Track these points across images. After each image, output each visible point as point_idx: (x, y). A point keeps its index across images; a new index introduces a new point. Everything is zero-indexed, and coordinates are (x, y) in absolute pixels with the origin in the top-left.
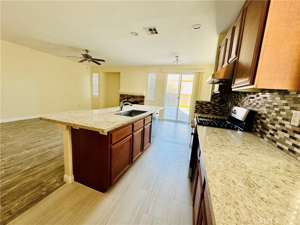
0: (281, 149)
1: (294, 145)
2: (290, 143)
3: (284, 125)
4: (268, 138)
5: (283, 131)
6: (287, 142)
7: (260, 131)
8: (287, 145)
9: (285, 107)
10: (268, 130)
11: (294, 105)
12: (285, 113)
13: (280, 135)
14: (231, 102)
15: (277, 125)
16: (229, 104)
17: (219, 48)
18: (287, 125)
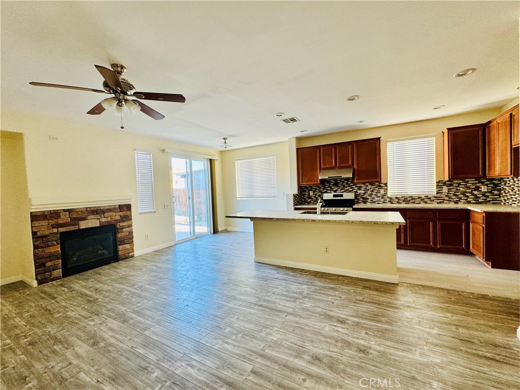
0: (380, 203)
1: (384, 200)
3: (377, 195)
4: (370, 202)
5: (377, 197)
7: (362, 201)
8: (381, 201)
9: (375, 189)
10: (369, 199)
11: (379, 188)
12: (376, 191)
13: (376, 199)
14: (314, 192)
15: (373, 196)
16: (309, 194)
17: (297, 149)
18: (379, 195)
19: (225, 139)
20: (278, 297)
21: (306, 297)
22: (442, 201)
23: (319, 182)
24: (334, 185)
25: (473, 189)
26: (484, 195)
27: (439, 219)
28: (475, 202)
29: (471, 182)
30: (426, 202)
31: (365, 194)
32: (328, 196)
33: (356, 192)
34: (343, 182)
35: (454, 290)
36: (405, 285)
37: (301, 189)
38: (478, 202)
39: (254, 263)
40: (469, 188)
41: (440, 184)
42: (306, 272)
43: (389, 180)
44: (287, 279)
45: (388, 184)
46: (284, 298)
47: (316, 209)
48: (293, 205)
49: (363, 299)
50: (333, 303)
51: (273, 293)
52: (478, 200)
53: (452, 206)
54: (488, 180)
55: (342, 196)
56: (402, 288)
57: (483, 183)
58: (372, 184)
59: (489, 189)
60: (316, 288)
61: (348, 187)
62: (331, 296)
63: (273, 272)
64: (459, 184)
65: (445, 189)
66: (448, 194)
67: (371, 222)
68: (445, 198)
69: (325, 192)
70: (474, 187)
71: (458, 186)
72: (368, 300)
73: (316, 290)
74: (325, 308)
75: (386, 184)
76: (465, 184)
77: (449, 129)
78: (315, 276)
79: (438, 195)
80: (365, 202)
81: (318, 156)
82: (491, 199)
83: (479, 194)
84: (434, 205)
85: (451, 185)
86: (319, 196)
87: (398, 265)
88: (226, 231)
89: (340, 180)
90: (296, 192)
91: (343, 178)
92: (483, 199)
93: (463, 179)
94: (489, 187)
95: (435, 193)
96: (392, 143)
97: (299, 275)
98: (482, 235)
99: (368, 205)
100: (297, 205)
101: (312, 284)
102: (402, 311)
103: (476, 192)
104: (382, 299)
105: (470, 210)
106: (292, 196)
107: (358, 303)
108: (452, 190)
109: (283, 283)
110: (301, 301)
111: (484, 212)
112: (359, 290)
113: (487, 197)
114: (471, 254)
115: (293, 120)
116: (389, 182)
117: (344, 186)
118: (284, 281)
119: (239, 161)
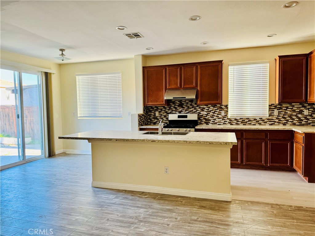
0: (220, 124)
1: (224, 121)
2: (223, 121)
3: (218, 116)
4: (212, 123)
5: (218, 118)
6: (221, 121)
7: (205, 122)
8: (222, 122)
9: (217, 110)
10: (211, 120)
11: (221, 109)
12: (217, 112)
13: (218, 120)
14: (159, 112)
15: (215, 118)
16: (155, 114)
17: (143, 67)
18: (220, 116)
19: (62, 50)
20: (112, 223)
21: (141, 221)
22: (273, 123)
23: (164, 102)
24: (179, 106)
25: (298, 113)
26: (306, 118)
27: (270, 140)
28: (299, 124)
29: (296, 106)
30: (260, 124)
31: (207, 115)
32: (173, 117)
33: (199, 113)
34: (187, 103)
35: (277, 205)
36: (237, 202)
37: (147, 109)
38: (301, 124)
39: (91, 189)
40: (294, 111)
41: (272, 107)
42: (146, 195)
43: (229, 102)
44: (124, 204)
45: (229, 106)
46: (119, 224)
47: (157, 129)
48: (137, 125)
49: (198, 218)
50: (168, 225)
51: (108, 220)
52: (301, 123)
53: (281, 127)
54: (309, 104)
55: (186, 117)
56: (234, 205)
57: (305, 107)
58: (214, 106)
59: (310, 113)
60: (154, 211)
61: (192, 108)
62: (167, 218)
63: (111, 196)
64: (287, 108)
65: (276, 112)
66: (278, 116)
67: (207, 142)
68: (275, 121)
69: (170, 113)
70: (299, 111)
71: (286, 109)
72: (202, 219)
73: (153, 212)
74: (159, 231)
75: (226, 106)
76: (291, 107)
77: (280, 57)
78: (154, 198)
79: (270, 117)
80: (207, 123)
81: (164, 76)
82: (311, 122)
83: (302, 117)
84: (267, 127)
85: (280, 108)
86: (165, 116)
87: (232, 184)
88: (64, 154)
89: (185, 101)
90: (141, 112)
91: (188, 99)
92: (305, 122)
93: (290, 103)
94: (310, 110)
95: (268, 115)
96: (232, 67)
97: (138, 198)
98: (302, 154)
99: (210, 126)
100: (142, 125)
101: (150, 207)
102: (230, 227)
103: (300, 116)
104: (214, 217)
105: (294, 131)
106: (137, 116)
107: (192, 224)
108: (281, 113)
109: (120, 208)
110: (136, 226)
111: (304, 133)
112: (195, 210)
113: (308, 119)
114: (294, 171)
115: (137, 35)
116: (229, 104)
117: (188, 107)
118: (122, 206)
119: (80, 77)
